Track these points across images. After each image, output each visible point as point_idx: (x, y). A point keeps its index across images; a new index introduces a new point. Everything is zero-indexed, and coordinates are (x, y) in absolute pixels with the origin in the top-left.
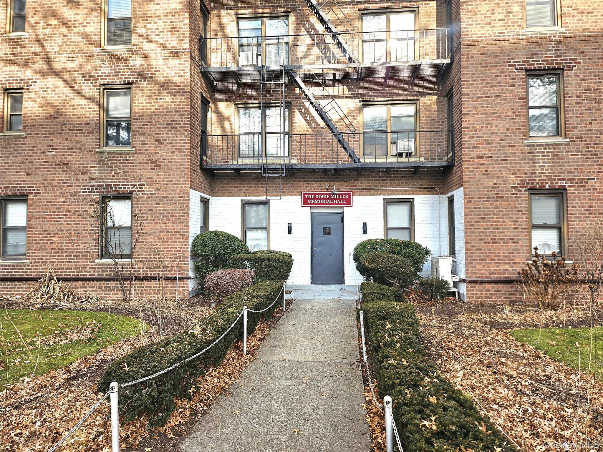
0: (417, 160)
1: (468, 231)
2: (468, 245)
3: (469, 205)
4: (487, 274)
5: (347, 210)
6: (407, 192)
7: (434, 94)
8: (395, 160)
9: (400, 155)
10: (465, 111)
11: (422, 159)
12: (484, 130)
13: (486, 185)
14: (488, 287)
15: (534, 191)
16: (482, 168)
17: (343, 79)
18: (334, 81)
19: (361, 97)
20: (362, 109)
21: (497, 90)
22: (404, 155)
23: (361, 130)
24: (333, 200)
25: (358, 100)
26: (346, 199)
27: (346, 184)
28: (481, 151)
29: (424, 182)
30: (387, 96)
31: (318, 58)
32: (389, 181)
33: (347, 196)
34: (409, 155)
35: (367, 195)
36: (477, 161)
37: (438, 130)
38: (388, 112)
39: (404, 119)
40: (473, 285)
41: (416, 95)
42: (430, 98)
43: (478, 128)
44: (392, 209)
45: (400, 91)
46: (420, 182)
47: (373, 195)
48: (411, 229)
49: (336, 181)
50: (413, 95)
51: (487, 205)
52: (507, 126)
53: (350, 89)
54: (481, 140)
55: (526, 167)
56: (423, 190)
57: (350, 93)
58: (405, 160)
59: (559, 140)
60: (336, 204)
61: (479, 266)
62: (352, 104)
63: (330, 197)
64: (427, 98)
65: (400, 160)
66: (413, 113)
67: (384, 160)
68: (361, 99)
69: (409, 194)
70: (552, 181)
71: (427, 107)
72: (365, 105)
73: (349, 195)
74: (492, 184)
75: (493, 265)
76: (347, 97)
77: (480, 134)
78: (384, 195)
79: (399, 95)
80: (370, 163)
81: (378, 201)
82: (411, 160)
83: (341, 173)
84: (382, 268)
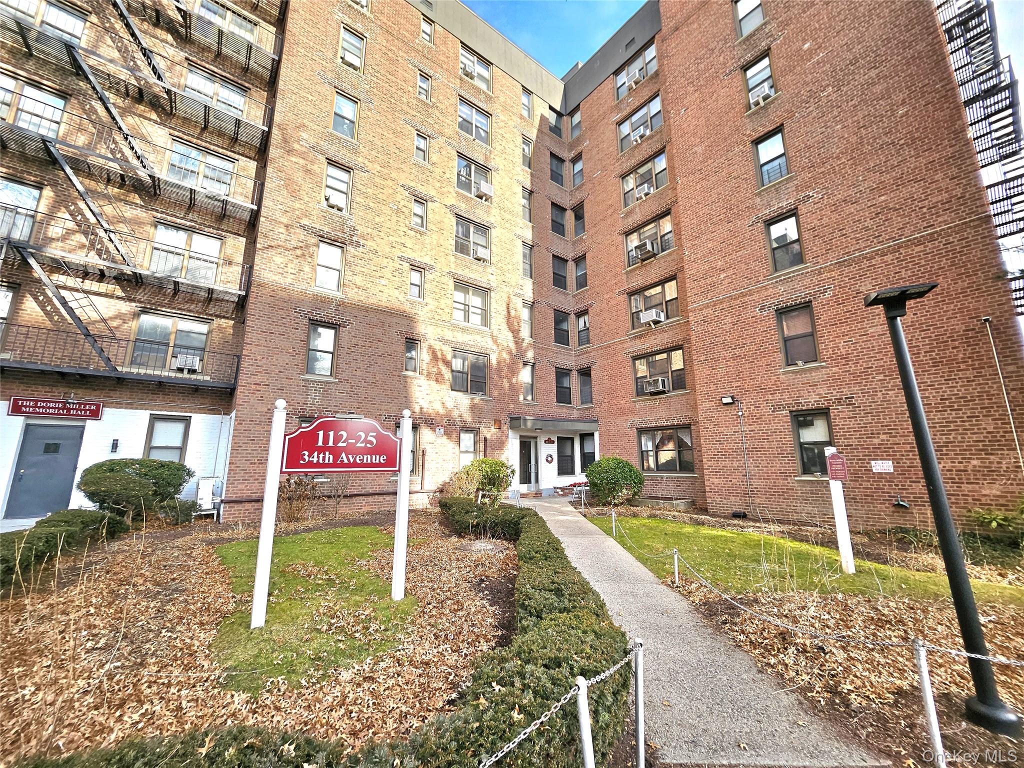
0: (200, 377)
1: (235, 452)
2: (233, 466)
3: (239, 427)
4: (249, 493)
5: (90, 425)
6: (182, 409)
7: (231, 319)
8: (173, 374)
9: (181, 370)
10: (247, 340)
11: (208, 378)
12: (264, 361)
13: (259, 409)
14: (248, 506)
15: (304, 419)
16: (258, 394)
17: (115, 278)
18: (101, 276)
19: (140, 302)
20: (139, 315)
21: (281, 329)
22: (186, 371)
23: (132, 336)
24: (69, 410)
25: (134, 304)
26: (91, 411)
27: (98, 392)
28: (258, 379)
29: (207, 401)
30: (174, 308)
31: (83, 246)
32: (161, 396)
33: (93, 407)
34: (192, 371)
35: (126, 408)
36: (253, 387)
37: (230, 353)
38: (174, 324)
39: (192, 335)
40: (231, 505)
41: (210, 315)
42: (226, 321)
43: (259, 358)
44: (160, 426)
45: (193, 307)
46: (202, 401)
47: (136, 409)
48: (182, 449)
49: (81, 388)
50: (207, 314)
51: (258, 428)
52: (287, 361)
53: (124, 291)
54: (260, 369)
55: (300, 399)
56: (203, 409)
57: (123, 295)
58: (186, 375)
59: (332, 379)
60: (73, 415)
61: (240, 487)
62: (126, 307)
63: (65, 405)
64: (223, 320)
65: (179, 375)
66: (205, 332)
67: (157, 373)
68: (138, 305)
69: (186, 412)
70: (320, 411)
71: (220, 328)
72: (145, 311)
73: (98, 406)
74: (266, 409)
75: (256, 484)
76: (118, 298)
77: (260, 363)
78: (152, 410)
79: (189, 311)
80: (138, 374)
81: (142, 417)
82: (193, 377)
83: (90, 380)
84: (104, 491)
